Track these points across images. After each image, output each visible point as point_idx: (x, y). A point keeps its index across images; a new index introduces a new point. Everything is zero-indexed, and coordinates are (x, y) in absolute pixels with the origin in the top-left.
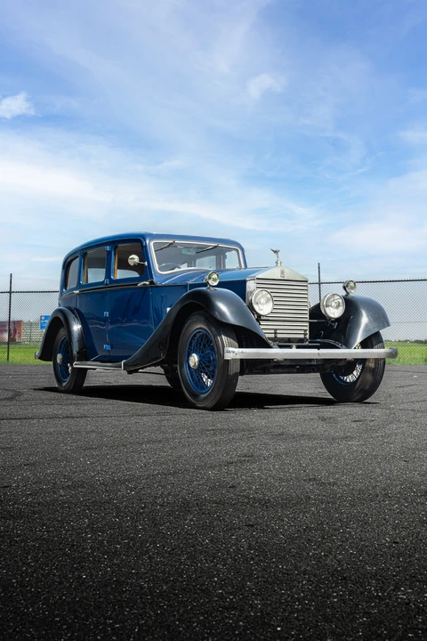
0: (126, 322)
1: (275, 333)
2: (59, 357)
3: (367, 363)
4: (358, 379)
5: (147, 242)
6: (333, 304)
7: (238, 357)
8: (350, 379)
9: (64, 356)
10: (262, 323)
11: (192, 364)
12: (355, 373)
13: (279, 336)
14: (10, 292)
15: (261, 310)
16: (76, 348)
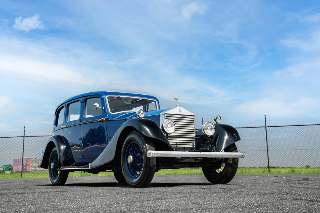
0: (92, 145)
1: (176, 144)
2: (52, 164)
3: (228, 161)
4: (223, 171)
5: (104, 96)
6: (209, 128)
7: (155, 156)
8: (219, 171)
9: (55, 164)
10: (169, 138)
11: (129, 161)
12: (222, 167)
13: (178, 146)
14: (24, 137)
15: (169, 131)
16: (62, 159)
